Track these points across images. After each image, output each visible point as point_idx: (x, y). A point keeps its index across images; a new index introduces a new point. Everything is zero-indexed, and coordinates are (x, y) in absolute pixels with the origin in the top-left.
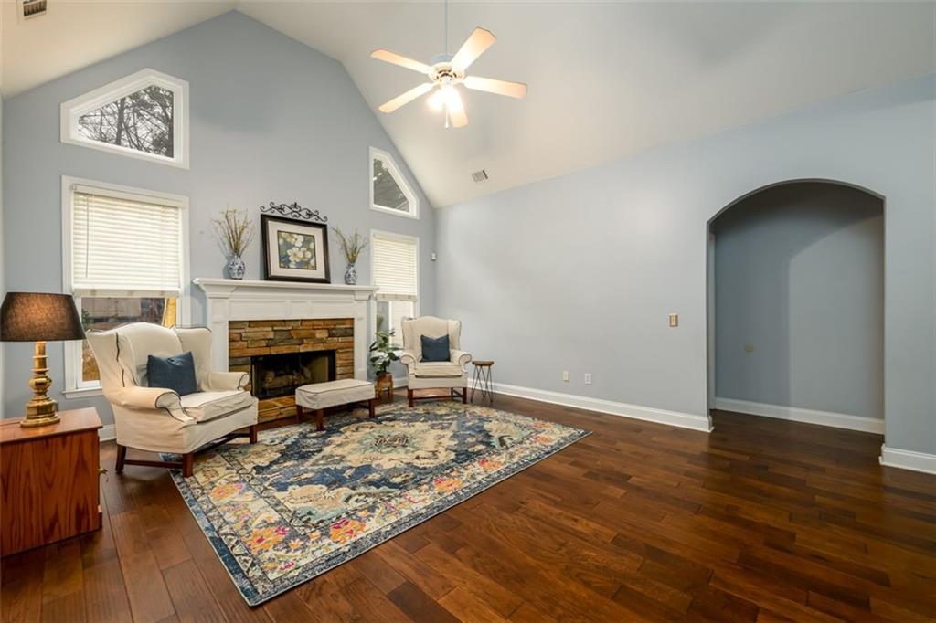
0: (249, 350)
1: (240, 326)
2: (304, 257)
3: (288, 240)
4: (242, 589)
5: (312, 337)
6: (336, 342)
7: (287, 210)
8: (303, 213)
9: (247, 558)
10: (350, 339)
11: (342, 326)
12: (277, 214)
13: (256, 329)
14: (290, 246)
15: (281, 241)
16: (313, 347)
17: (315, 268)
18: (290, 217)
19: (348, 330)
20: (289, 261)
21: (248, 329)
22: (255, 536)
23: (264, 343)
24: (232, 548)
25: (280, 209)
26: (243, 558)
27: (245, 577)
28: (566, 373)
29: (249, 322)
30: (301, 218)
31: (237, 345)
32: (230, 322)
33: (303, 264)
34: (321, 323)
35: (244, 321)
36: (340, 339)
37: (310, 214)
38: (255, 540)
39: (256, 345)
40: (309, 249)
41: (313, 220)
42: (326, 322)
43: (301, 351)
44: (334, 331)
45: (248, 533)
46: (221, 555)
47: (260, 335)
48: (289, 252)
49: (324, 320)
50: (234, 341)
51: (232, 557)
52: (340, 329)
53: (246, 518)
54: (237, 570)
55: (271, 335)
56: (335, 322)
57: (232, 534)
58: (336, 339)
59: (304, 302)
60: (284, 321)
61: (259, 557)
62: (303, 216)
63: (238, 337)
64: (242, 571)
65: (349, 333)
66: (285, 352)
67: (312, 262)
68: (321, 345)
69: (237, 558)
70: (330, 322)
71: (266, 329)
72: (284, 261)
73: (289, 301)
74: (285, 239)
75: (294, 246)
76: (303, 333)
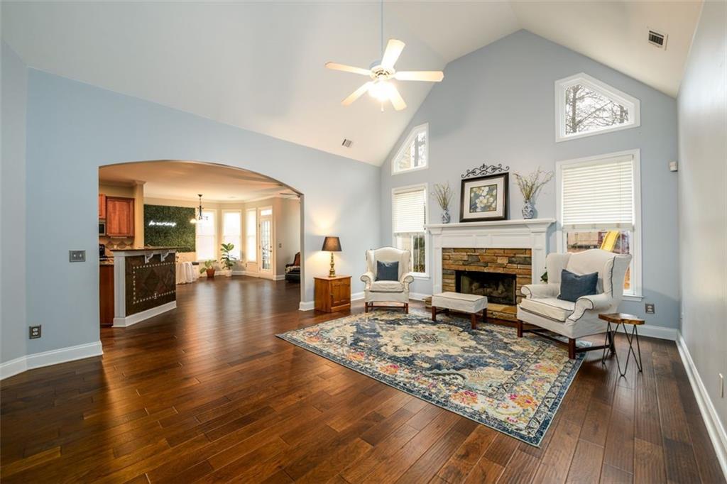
0: (452, 266)
1: (450, 251)
2: (488, 202)
3: (477, 193)
5: (494, 262)
6: (514, 269)
7: (478, 172)
8: (489, 170)
10: (528, 267)
11: (521, 255)
12: (472, 176)
13: (457, 253)
14: (477, 196)
15: (473, 194)
16: (494, 269)
17: (495, 209)
18: (480, 176)
19: (527, 259)
20: (476, 207)
21: (453, 253)
23: (461, 263)
25: (473, 172)
29: (454, 249)
30: (488, 174)
31: (447, 262)
32: (443, 249)
33: (485, 209)
34: (502, 251)
35: (450, 248)
36: (519, 267)
37: (494, 169)
39: (457, 263)
40: (492, 196)
41: (497, 172)
42: (506, 251)
43: (485, 271)
44: (513, 259)
47: (459, 257)
48: (477, 201)
49: (504, 249)
50: (446, 259)
52: (520, 257)
55: (466, 258)
56: (514, 252)
58: (515, 265)
59: (485, 235)
60: (474, 249)
62: (490, 172)
63: (448, 257)
65: (528, 262)
66: (474, 270)
67: (493, 205)
68: (502, 269)
70: (509, 251)
71: (463, 254)
72: (473, 208)
73: (490, 234)
74: (475, 192)
75: (481, 195)
76: (487, 259)
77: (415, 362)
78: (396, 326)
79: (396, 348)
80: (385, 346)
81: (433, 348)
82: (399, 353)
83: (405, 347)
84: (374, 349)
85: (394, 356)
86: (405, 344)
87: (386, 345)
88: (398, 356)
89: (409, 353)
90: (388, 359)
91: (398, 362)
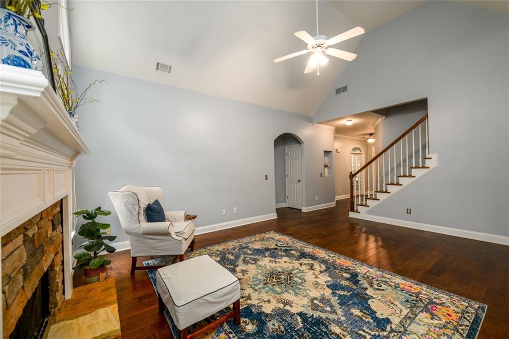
4: (484, 312)
9: (466, 317)
22: (448, 319)
24: (468, 326)
26: (468, 318)
27: (477, 314)
28: (224, 211)
38: (450, 318)
45: (449, 323)
46: (478, 330)
51: (473, 324)
53: (437, 329)
54: (477, 318)
57: (458, 331)
61: (460, 312)
64: (475, 316)
69: (471, 321)
77: (299, 254)
78: (310, 312)
79: (312, 267)
80: (322, 270)
81: (280, 265)
82: (310, 262)
83: (303, 268)
84: (332, 268)
85: (314, 260)
86: (303, 272)
87: (321, 272)
88: (310, 260)
89: (302, 261)
90: (318, 258)
91: (311, 255)
